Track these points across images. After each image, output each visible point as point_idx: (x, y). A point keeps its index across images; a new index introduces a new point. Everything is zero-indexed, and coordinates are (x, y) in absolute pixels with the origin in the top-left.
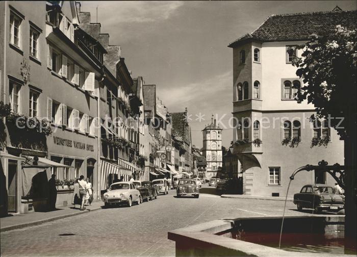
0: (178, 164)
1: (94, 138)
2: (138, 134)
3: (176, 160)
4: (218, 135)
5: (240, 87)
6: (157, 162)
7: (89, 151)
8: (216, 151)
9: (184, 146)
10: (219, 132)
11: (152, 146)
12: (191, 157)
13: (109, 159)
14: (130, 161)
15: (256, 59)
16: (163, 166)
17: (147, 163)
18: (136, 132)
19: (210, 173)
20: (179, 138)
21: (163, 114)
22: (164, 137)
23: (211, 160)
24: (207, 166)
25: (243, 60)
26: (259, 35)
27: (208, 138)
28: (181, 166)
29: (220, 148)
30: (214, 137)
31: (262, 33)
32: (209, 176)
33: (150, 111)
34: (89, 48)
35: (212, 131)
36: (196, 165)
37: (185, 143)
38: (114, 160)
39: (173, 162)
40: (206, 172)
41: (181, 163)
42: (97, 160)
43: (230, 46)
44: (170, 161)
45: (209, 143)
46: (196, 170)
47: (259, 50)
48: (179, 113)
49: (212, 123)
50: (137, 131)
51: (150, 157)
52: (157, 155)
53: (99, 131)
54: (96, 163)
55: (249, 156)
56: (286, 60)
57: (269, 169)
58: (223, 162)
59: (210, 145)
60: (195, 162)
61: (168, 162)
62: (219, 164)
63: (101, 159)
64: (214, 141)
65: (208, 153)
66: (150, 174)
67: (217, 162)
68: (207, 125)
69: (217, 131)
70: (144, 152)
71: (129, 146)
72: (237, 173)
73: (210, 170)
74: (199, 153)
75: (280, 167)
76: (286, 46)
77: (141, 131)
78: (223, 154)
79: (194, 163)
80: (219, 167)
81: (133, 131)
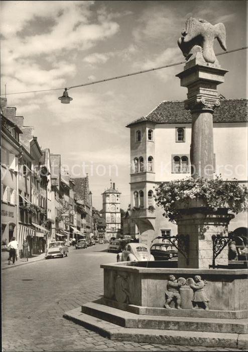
0: (80, 226)
1: (14, 206)
2: (46, 200)
3: (78, 222)
4: (117, 198)
5: (136, 161)
6: (62, 225)
7: (10, 218)
8: (115, 213)
9: (85, 209)
10: (117, 196)
11: (58, 210)
12: (91, 219)
13: (25, 223)
14: (40, 225)
15: (150, 138)
16: (66, 228)
17: (53, 226)
18: (44, 199)
19: (109, 234)
20: (81, 202)
21: (66, 180)
22: (68, 201)
23: (110, 222)
24: (107, 228)
25: (139, 138)
26: (152, 118)
27: (107, 201)
28: (82, 227)
29: (119, 211)
30: (113, 200)
31: (155, 116)
32: (109, 237)
33: (56, 179)
34: (8, 130)
35: (111, 195)
36: (96, 226)
37: (87, 206)
38: (29, 224)
39: (75, 224)
40: (105, 233)
41: (82, 225)
42: (16, 224)
43: (128, 126)
44: (73, 223)
45: (108, 206)
46: (96, 231)
47: (152, 131)
48: (81, 178)
49: (111, 187)
50: (45, 197)
51: (56, 220)
52: (62, 219)
53: (18, 200)
54: (16, 227)
55: (145, 220)
56: (176, 139)
57: (161, 231)
58: (122, 224)
59: (109, 207)
60: (96, 224)
61: (71, 224)
62: (118, 226)
63: (19, 223)
64: (113, 204)
65: (108, 215)
66: (56, 235)
67: (116, 224)
68: (107, 189)
69: (116, 195)
70: (51, 215)
71: (40, 211)
72: (135, 234)
73: (109, 231)
74: (99, 215)
75: (170, 230)
76: (176, 128)
77: (48, 198)
78: (121, 217)
79: (94, 225)
80: (118, 229)
81: (42, 197)
